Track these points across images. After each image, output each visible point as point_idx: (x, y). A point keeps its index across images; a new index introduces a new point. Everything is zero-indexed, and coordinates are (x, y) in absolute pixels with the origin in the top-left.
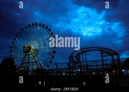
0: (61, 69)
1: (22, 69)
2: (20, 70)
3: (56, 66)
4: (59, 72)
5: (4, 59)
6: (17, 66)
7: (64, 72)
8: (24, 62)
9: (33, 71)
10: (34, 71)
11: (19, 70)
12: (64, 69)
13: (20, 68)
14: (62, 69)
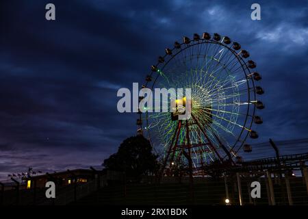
0: (287, 159)
1: (174, 166)
2: (168, 167)
3: (273, 149)
4: (282, 167)
5: (124, 141)
6: (158, 156)
7: (297, 166)
8: (176, 146)
9: (202, 168)
10: (204, 168)
11: (164, 167)
12: (296, 159)
13: (168, 163)
14: (292, 159)
